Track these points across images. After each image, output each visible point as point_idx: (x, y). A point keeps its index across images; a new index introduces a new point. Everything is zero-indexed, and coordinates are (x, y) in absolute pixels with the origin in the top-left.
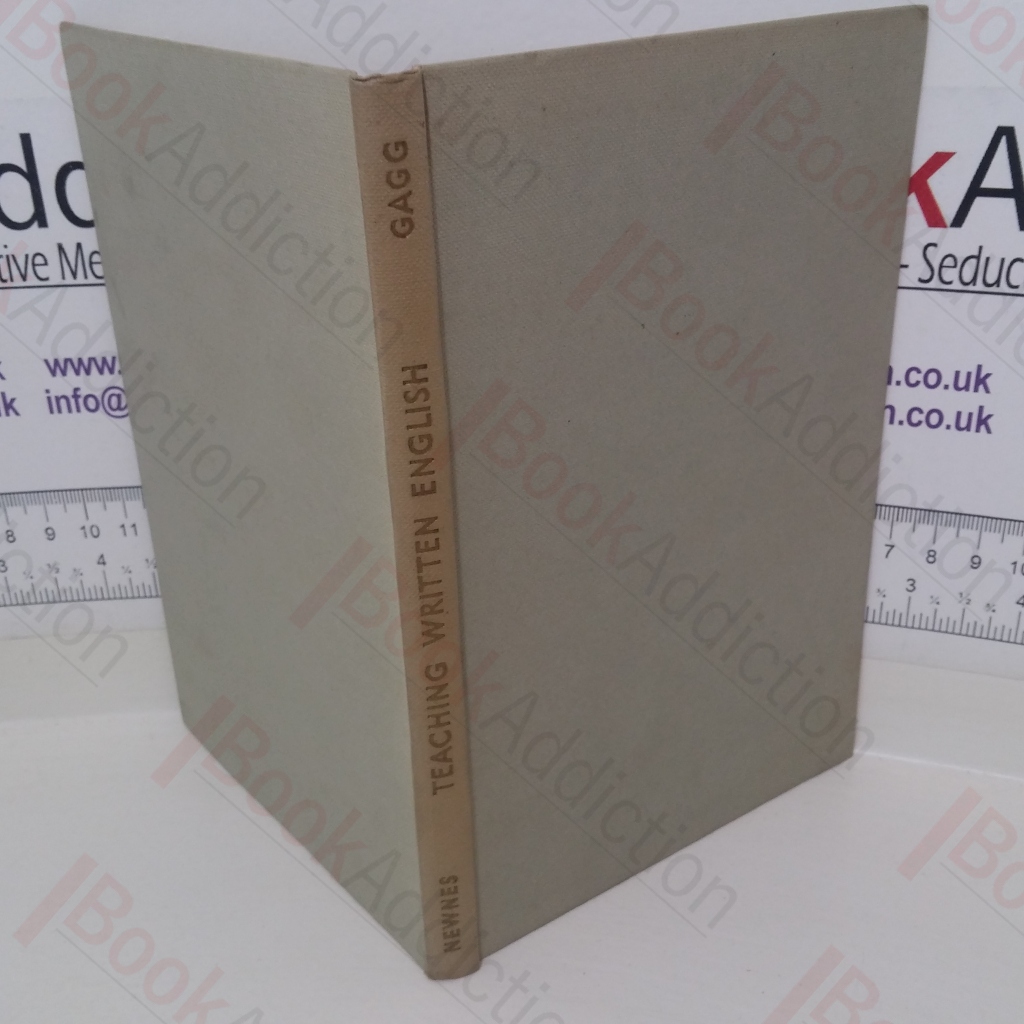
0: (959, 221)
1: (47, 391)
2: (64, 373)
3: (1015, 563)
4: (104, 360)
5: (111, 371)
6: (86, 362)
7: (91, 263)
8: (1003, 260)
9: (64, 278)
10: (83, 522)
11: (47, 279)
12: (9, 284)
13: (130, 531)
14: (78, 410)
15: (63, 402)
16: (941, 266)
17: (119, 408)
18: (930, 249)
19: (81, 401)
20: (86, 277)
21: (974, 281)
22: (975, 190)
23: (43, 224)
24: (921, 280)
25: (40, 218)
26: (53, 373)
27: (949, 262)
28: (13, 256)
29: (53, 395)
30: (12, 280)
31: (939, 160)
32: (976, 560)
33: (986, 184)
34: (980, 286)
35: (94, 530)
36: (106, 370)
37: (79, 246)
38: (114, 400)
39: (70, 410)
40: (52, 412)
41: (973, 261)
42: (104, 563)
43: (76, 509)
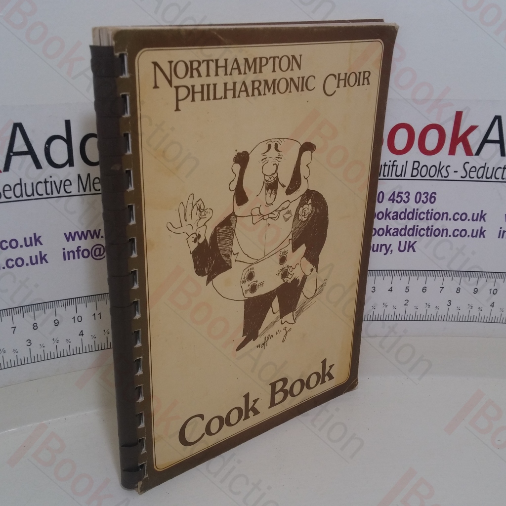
0: (478, 153)
1: (64, 249)
2: (73, 239)
3: (491, 290)
4: (95, 231)
5: (98, 237)
6: (85, 233)
7: (94, 183)
8: (494, 168)
9: (79, 192)
10: (74, 314)
11: (70, 192)
12: (51, 196)
13: (97, 316)
14: (79, 258)
15: (71, 254)
16: (470, 171)
17: (100, 255)
18: (466, 164)
19: (80, 253)
20: (90, 191)
21: (482, 177)
22: (485, 141)
23: (72, 165)
24: (462, 177)
25: (70, 162)
26: (68, 240)
27: (473, 169)
28: (54, 181)
29: (66, 251)
30: (52, 194)
31: (472, 128)
32: (476, 290)
33: (489, 138)
34: (484, 179)
35: (80, 318)
36: (95, 237)
37: (89, 175)
38: (98, 251)
39: (74, 258)
40: (65, 259)
41: (482, 169)
42: (82, 335)
43: (71, 308)
